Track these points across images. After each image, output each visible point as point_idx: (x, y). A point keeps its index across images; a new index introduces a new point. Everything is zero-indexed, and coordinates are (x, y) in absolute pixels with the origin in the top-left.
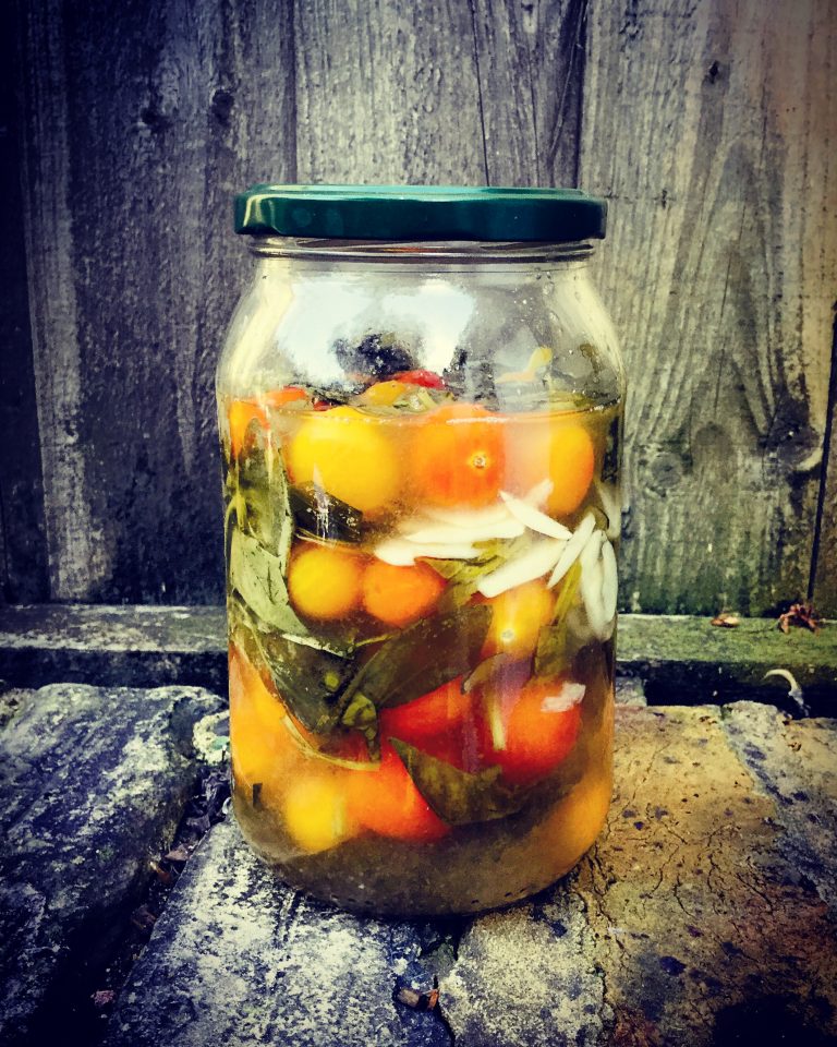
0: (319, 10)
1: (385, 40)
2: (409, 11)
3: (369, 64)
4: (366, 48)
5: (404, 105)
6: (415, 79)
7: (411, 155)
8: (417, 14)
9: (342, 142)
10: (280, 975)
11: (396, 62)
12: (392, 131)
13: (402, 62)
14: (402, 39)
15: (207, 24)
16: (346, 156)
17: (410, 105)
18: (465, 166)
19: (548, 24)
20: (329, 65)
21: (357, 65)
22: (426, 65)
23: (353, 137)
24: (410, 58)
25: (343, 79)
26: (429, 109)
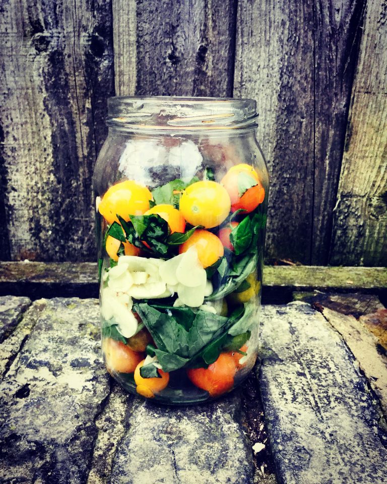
0: (249, 10)
1: (276, 24)
2: (287, 11)
3: (268, 34)
4: (268, 27)
5: (282, 52)
6: (287, 40)
7: (283, 74)
8: (291, 12)
9: (255, 68)
10: (331, 435)
11: (280, 34)
12: (276, 64)
13: (282, 33)
14: (283, 23)
15: (198, 16)
16: (255, 74)
17: (284, 52)
18: (306, 78)
19: (345, 17)
20: (252, 35)
21: (263, 35)
22: (292, 35)
23: (259, 66)
24: (286, 32)
25: (257, 41)
26: (292, 54)
